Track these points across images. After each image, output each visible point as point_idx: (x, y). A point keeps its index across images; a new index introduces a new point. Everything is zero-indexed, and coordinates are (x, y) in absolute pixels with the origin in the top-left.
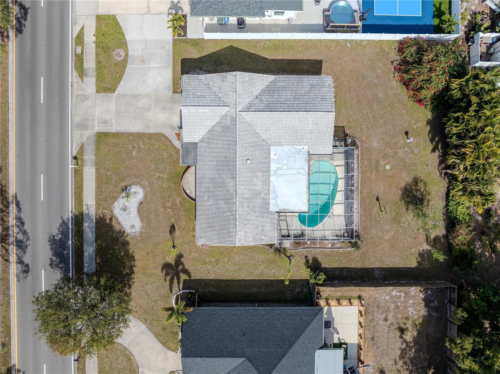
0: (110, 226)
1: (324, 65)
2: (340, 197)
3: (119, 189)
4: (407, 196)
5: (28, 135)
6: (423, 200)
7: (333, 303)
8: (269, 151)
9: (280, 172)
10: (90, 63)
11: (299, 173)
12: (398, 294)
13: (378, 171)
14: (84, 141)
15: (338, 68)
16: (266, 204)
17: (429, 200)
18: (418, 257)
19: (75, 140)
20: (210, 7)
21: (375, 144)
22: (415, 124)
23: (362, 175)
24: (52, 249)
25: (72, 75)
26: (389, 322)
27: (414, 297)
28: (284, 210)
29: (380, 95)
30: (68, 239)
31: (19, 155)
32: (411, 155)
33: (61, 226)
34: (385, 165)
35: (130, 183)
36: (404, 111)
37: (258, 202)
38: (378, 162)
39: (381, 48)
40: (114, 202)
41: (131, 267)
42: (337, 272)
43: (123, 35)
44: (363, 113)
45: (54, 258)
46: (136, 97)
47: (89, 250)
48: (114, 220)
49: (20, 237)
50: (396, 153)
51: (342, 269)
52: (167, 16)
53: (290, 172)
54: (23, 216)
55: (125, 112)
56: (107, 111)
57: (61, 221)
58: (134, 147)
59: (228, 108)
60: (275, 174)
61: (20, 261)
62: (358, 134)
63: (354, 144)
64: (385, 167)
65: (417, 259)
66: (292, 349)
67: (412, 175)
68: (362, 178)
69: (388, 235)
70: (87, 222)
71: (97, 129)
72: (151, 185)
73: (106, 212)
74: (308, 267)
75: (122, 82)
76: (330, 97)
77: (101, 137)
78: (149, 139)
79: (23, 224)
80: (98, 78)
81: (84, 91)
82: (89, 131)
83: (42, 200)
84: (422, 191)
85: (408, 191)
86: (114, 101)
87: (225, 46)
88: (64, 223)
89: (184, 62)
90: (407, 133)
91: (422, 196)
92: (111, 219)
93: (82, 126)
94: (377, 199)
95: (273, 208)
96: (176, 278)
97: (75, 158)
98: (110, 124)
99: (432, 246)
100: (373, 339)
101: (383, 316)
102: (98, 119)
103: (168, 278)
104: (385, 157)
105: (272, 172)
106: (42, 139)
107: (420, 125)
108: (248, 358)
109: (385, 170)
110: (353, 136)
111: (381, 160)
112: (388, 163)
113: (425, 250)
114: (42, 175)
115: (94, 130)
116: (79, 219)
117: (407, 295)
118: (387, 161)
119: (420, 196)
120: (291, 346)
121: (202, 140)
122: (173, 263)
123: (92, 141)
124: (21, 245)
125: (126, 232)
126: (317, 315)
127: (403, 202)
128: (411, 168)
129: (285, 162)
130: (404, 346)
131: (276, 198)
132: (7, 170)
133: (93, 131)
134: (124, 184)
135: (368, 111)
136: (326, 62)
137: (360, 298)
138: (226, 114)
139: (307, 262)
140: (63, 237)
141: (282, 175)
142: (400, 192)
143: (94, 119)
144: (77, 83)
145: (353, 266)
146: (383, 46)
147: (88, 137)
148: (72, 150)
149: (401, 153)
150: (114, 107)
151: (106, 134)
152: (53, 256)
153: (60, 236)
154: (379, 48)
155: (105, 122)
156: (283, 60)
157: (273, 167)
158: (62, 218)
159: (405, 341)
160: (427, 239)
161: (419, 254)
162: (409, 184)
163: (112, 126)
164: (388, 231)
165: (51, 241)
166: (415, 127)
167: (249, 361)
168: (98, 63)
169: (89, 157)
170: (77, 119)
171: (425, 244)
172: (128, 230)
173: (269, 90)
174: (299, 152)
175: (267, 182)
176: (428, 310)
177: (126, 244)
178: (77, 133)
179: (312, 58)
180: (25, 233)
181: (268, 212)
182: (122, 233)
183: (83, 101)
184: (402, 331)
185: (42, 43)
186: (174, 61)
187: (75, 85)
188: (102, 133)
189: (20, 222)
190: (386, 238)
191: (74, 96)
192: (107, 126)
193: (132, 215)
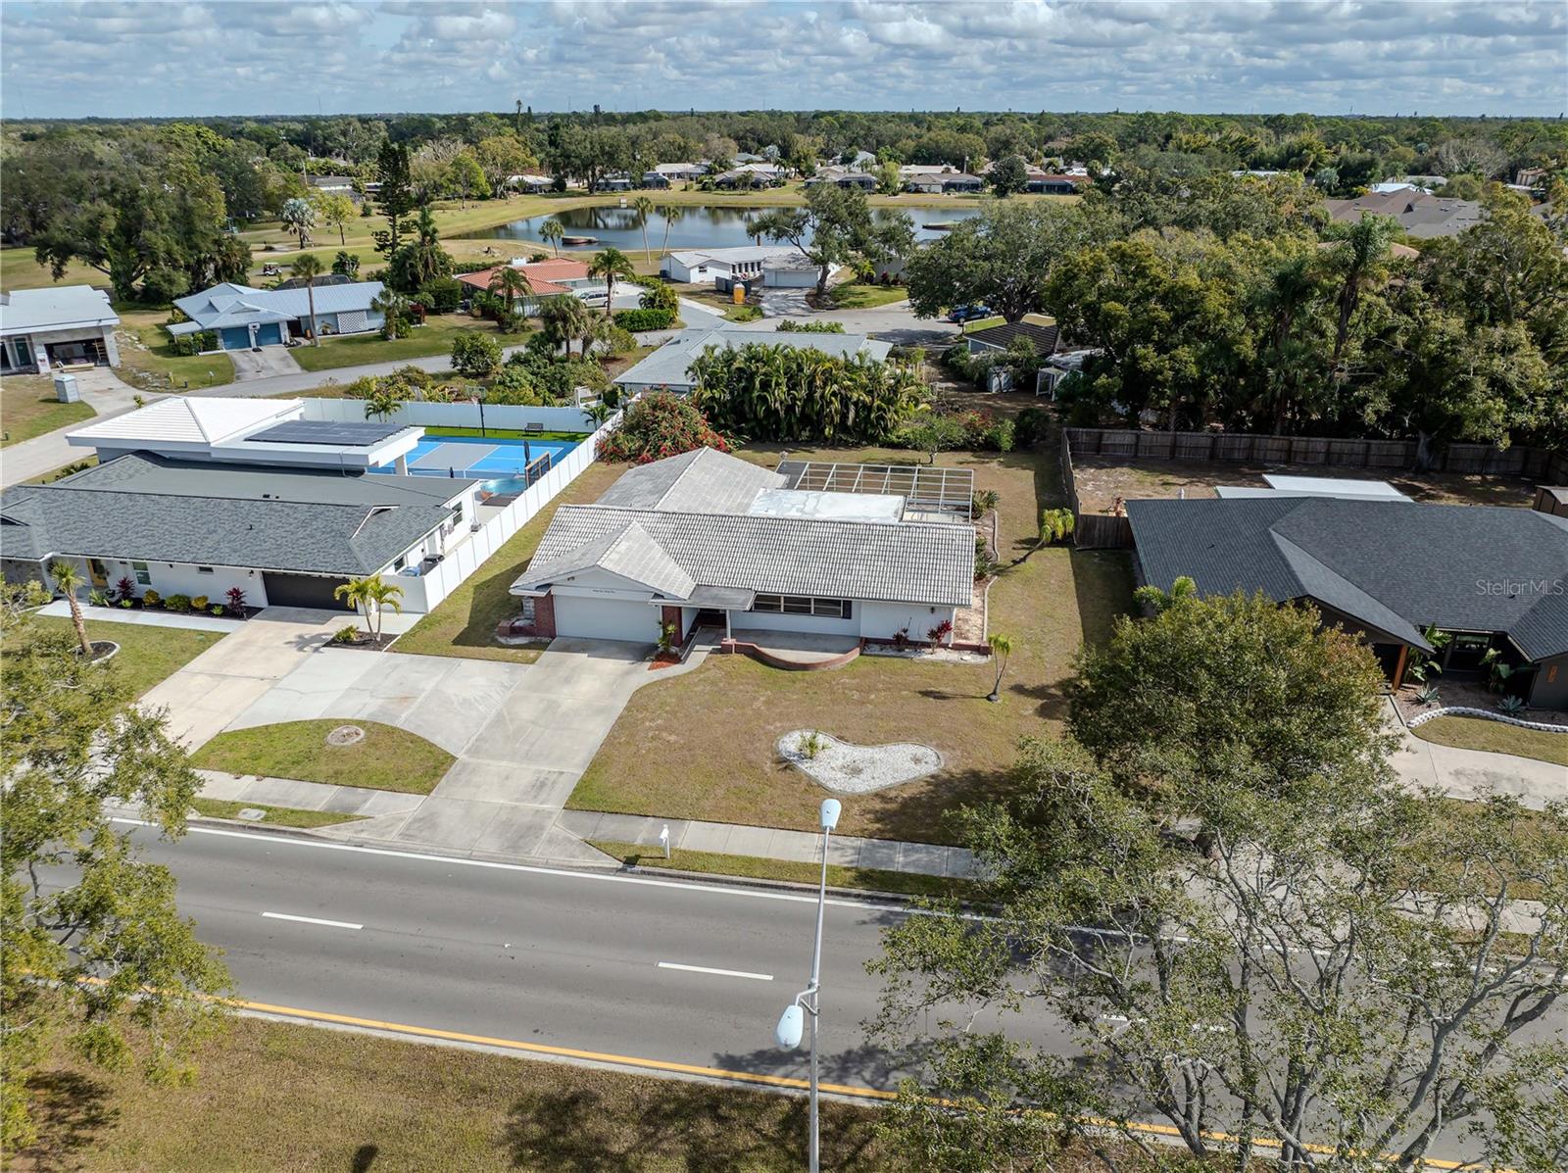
3: (786, 776)
10: (320, 796)
14: (576, 837)
19: (563, 858)
25: (325, 838)
27: (1095, 475)
31: (538, 1028)
35: (768, 753)
40: (828, 791)
43: (294, 723)
46: (499, 721)
48: (893, 794)
55: (533, 745)
56: (507, 778)
58: (655, 738)
65: (1017, 470)
70: (891, 861)
71: (553, 804)
73: (856, 810)
75: (437, 739)
77: (585, 799)
80: (383, 783)
81: (402, 819)
82: (549, 823)
83: (771, 978)
89: (463, 640)
92: (891, 800)
93: (521, 837)
97: (631, 862)
98: (554, 777)
102: (517, 800)
106: (505, 946)
108: (1269, 527)
113: (999, 464)
114: (661, 965)
115: (551, 813)
116: (876, 883)
117: (1091, 480)
122: (1039, 702)
123: (588, 820)
125: (934, 772)
130: (1199, 484)
133: (554, 817)
134: (769, 766)
138: (647, 527)
143: (514, 808)
144: (363, 831)
147: (572, 827)
148: (597, 870)
150: (504, 763)
151: (582, 789)
155: (540, 786)
158: (864, 923)
159: (1189, 483)
160: (979, 463)
163: (561, 773)
168: (335, 778)
169: (641, 833)
170: (490, 845)
171: (987, 464)
172: (927, 769)
176: (1120, 467)
178: (538, 851)
182: (936, 782)
183: (434, 826)
184: (1168, 484)
186: (447, 655)
187: (364, 835)
188: (573, 797)
191: (402, 843)
192: (554, 783)
193: (877, 756)
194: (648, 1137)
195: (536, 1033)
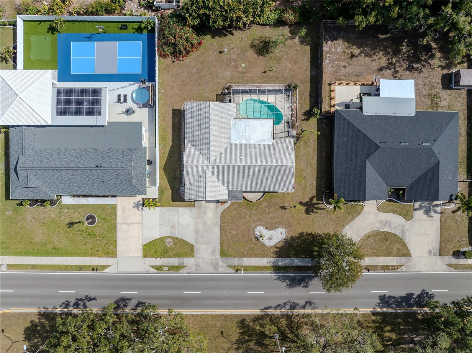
0: (281, 248)
1: (175, 108)
2: (263, 98)
3: (257, 242)
4: (262, 52)
5: (222, 302)
6: (265, 42)
7: (333, 102)
8: (234, 144)
9: (247, 137)
10: (174, 261)
11: (248, 125)
12: (328, 58)
13: (246, 72)
14: (225, 265)
15: (177, 98)
16: (268, 146)
17: (266, 38)
18: (304, 45)
19: (224, 271)
20: (141, 182)
21: (228, 74)
22: (214, 46)
23: (248, 83)
24: (295, 286)
25: (183, 273)
26: (347, 65)
27: (330, 48)
28: (272, 135)
29: (195, 70)
30: (289, 276)
31: (235, 307)
32: (235, 50)
33: (281, 281)
34: (242, 67)
35: (253, 235)
36: (206, 54)
37: (267, 152)
38: (240, 72)
39: (163, 69)
40: (266, 246)
41: (308, 235)
42: (313, 99)
43: (156, 240)
44: (207, 82)
45: (302, 285)
46: (197, 231)
47: (297, 262)
48: (277, 246)
49: (288, 307)
50: (234, 60)
51: (311, 97)
52: (143, 211)
53: (247, 131)
54: (274, 305)
55: (207, 238)
56: (206, 250)
57: (277, 280)
58: (230, 232)
59: (207, 170)
60: (249, 141)
61: (304, 307)
62: (222, 85)
63: (228, 88)
64: (243, 67)
65: (304, 46)
66: (362, 130)
67: (249, 49)
68: (251, 83)
69: (288, 65)
70: (278, 263)
71: (218, 257)
72: (254, 221)
73: (272, 251)
74: (309, 119)
75: (187, 240)
76: (199, 104)
77: (223, 254)
78: (224, 223)
79: (279, 305)
80: (185, 256)
81: (193, 265)
82: (219, 262)
83: (264, 292)
84: (259, 42)
85: (259, 52)
86: (199, 245)
87: (163, 173)
88: (279, 278)
89: (174, 200)
90: (221, 52)
91: (263, 42)
92: (277, 248)
93: (216, 266)
94: (264, 72)
95: (271, 142)
96: (315, 206)
97: (237, 271)
98: (215, 248)
99: (296, 35)
100: (358, 76)
101: (342, 68)
102: (211, 256)
103: (315, 211)
104: (236, 67)
105: (247, 143)
106: (224, 293)
107: (215, 43)
108: (367, 158)
109: (245, 67)
110: (222, 88)
111: (239, 70)
112: (241, 65)
113: (298, 40)
114: (248, 293)
115: (218, 259)
116: (277, 269)
117: (329, 52)
118: (239, 66)
119: (263, 43)
120: (360, 131)
121: (227, 187)
122: (305, 207)
123: (226, 260)
124: (293, 307)
125: (285, 238)
126: (340, 114)
127: (266, 55)
128: (244, 49)
129: (241, 134)
130: (363, 54)
131: (264, 140)
132: (244, 315)
134: (254, 239)
135: (206, 78)
136: (173, 106)
137: (330, 85)
138: (211, 172)
139: (305, 119)
140: (288, 279)
141: (249, 136)
142: (260, 57)
143: (211, 258)
144: (188, 270)
145: (309, 90)
146: (163, 68)
147: (223, 262)
148: (231, 273)
149: (233, 57)
150: (204, 245)
151: (221, 251)
152: (300, 285)
153: (287, 281)
154: (163, 71)
155: (213, 251)
156: (172, 135)
157: (244, 142)
159: (360, 54)
160: (292, 39)
161: (301, 44)
162: (255, 51)
163: (216, 247)
164: (286, 66)
165: (290, 287)
166: (216, 47)
167: (368, 157)
168: (174, 256)
169: (236, 261)
170: (211, 270)
171: (294, 40)
172: (283, 237)
173: (195, 144)
174: (235, 125)
175: (254, 146)
176: (339, 38)
177: (292, 238)
178: (220, 270)
179: (171, 115)
180: (285, 304)
181: (273, 145)
182: (285, 241)
183: (199, 266)
184: (352, 56)
185: (161, 293)
186: (173, 207)
187: (189, 271)
188: (220, 254)
189: (278, 307)
190: (290, 67)
191: (196, 272)
192: (216, 250)
193: (274, 233)
194: (254, 324)
195: (235, 308)
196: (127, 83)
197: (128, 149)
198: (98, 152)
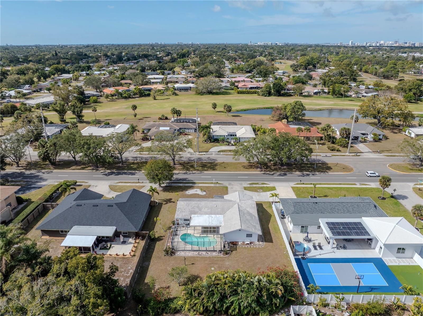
0: (190, 188)
1: (271, 244)
3: (204, 190)
7: (136, 245)
8: (220, 214)
9: (210, 218)
10: (255, 186)
11: (210, 223)
12: (129, 273)
13: (210, 264)
15: (270, 248)
16: (195, 213)
19: (224, 183)
21: (227, 263)
23: (208, 257)
27: (124, 280)
31: (218, 173)
34: (214, 267)
37: (197, 210)
38: (216, 264)
40: (199, 189)
44: (245, 258)
47: (181, 185)
49: (188, 173)
51: (153, 249)
54: (196, 174)
56: (236, 188)
57: (193, 180)
62: (232, 256)
63: (227, 254)
68: (206, 257)
70: (192, 184)
71: (229, 187)
73: (196, 188)
74: (158, 237)
75: (249, 191)
77: (226, 187)
79: (193, 174)
80: (249, 187)
81: (244, 184)
82: (228, 185)
83: (202, 177)
85: (197, 278)
86: (241, 190)
87: (271, 214)
92: (192, 188)
93: (230, 184)
94: (193, 264)
95: (192, 216)
96: (165, 201)
97: (217, 183)
104: (220, 267)
106: (224, 177)
109: (211, 267)
111: (217, 265)
114: (210, 177)
117: (127, 277)
122: (171, 201)
123: (224, 186)
124: (185, 173)
127: (190, 276)
129: (215, 219)
131: (198, 216)
134: (206, 191)
136: (273, 244)
137: (134, 255)
139: (162, 237)
142: (196, 274)
143: (233, 186)
144: (247, 183)
148: (221, 182)
150: (238, 190)
153: (187, 180)
155: (232, 188)
156: (269, 230)
157: (213, 216)
163: (230, 189)
165: (186, 178)
167: (124, 203)
169: (218, 185)
171: (159, 287)
173: (250, 214)
174: (220, 223)
175: (206, 213)
177: (182, 191)
178: (227, 183)
180: (190, 174)
182: (187, 190)
183: (240, 184)
186: (261, 202)
190: (168, 267)
193: (193, 192)
194: (207, 169)
196: (318, 257)
197: (299, 213)
198: (321, 212)
